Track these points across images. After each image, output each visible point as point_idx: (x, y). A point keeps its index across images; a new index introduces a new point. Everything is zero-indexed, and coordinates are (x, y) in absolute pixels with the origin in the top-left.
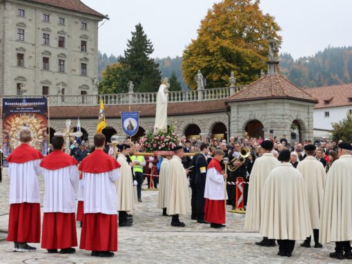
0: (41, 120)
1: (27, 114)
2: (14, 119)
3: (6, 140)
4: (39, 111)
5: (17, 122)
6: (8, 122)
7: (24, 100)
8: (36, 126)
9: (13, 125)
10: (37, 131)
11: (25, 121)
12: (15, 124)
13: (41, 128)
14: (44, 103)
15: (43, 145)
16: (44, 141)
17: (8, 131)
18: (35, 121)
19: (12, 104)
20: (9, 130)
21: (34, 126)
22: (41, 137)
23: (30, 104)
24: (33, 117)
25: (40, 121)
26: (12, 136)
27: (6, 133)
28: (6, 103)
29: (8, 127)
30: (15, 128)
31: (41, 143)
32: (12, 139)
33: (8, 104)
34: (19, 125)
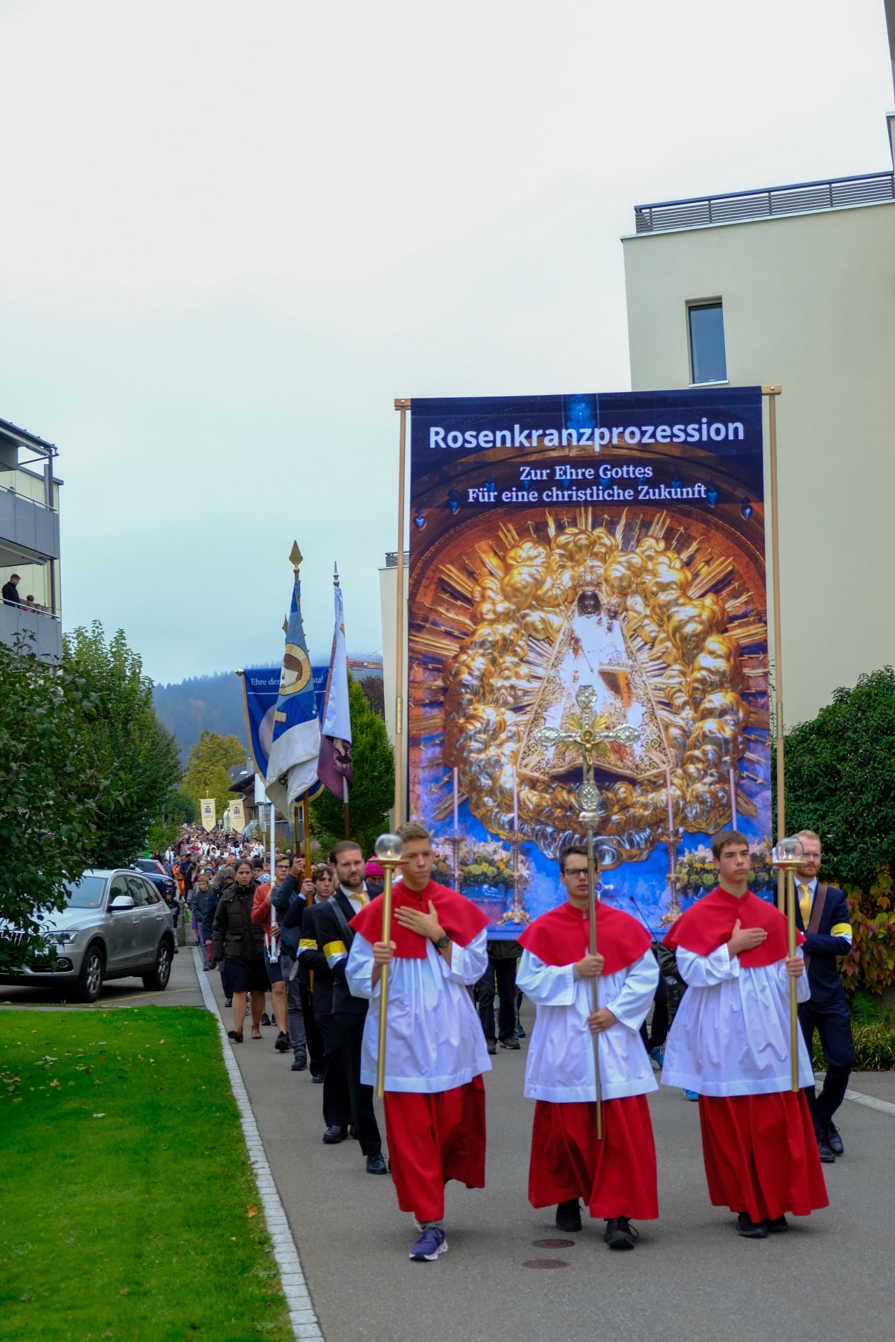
0: (722, 566)
1: (605, 513)
2: (501, 550)
3: (436, 717)
4: (699, 490)
5: (521, 576)
6: (454, 575)
7: (580, 411)
8: (683, 613)
9: (494, 602)
10: (689, 648)
11: (591, 569)
12: (510, 593)
13: (719, 625)
14: (737, 429)
15: (740, 763)
16: (744, 728)
17: (448, 648)
18: (668, 570)
19: (485, 438)
20: (463, 637)
21: (662, 614)
22: (719, 699)
23: (631, 437)
24: (651, 544)
25: (708, 573)
26: (484, 691)
27: (438, 665)
28: (436, 436)
29: (453, 616)
30: (506, 629)
31: (722, 744)
32: (488, 712)
33: (456, 439)
34: (540, 602)
